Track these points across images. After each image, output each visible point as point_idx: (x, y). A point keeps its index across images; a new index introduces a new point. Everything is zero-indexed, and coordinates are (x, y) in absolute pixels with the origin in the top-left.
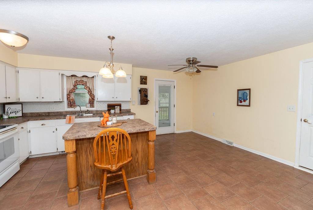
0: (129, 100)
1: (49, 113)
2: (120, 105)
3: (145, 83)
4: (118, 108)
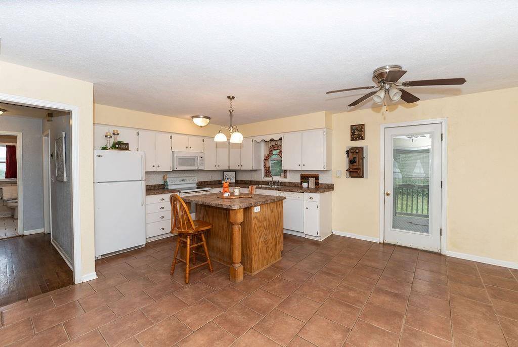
0: (323, 169)
1: (251, 181)
2: (317, 178)
3: (361, 137)
4: (312, 181)
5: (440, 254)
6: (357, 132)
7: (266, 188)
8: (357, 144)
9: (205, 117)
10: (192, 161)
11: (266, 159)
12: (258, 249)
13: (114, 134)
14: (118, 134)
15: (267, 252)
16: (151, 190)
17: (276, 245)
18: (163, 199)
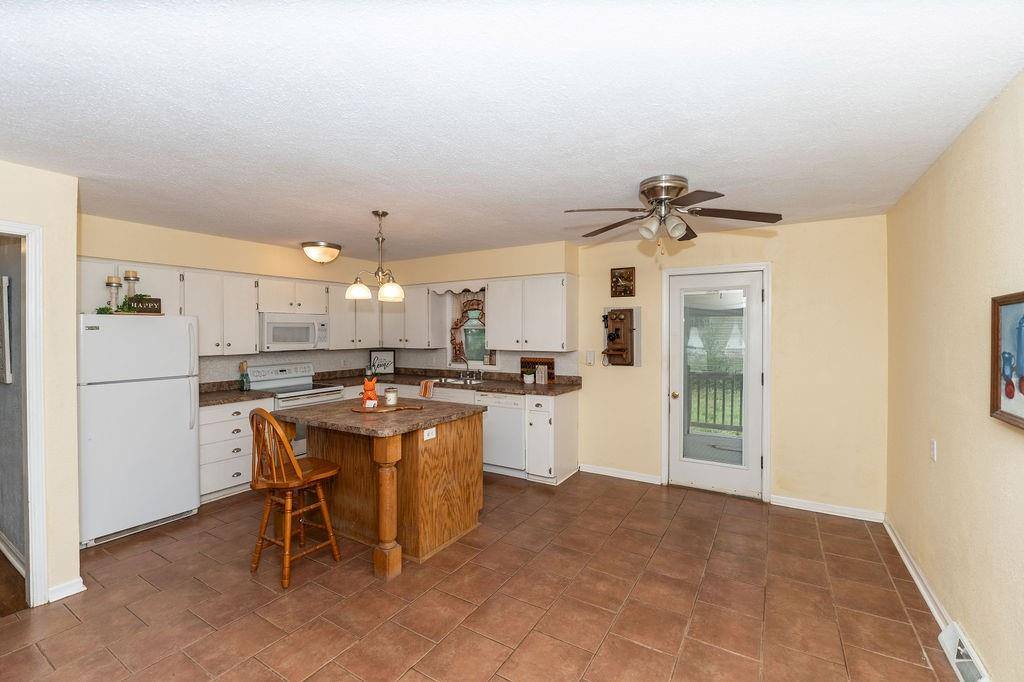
0: (560, 350)
1: (425, 370)
2: (550, 365)
3: (629, 292)
4: (542, 370)
5: (760, 502)
6: (623, 282)
7: (453, 386)
8: (623, 303)
9: (330, 245)
10: (303, 332)
11: (456, 327)
12: (431, 512)
13: (127, 279)
14: (137, 279)
15: (449, 514)
16: (211, 394)
17: (468, 500)
18: (238, 413)
